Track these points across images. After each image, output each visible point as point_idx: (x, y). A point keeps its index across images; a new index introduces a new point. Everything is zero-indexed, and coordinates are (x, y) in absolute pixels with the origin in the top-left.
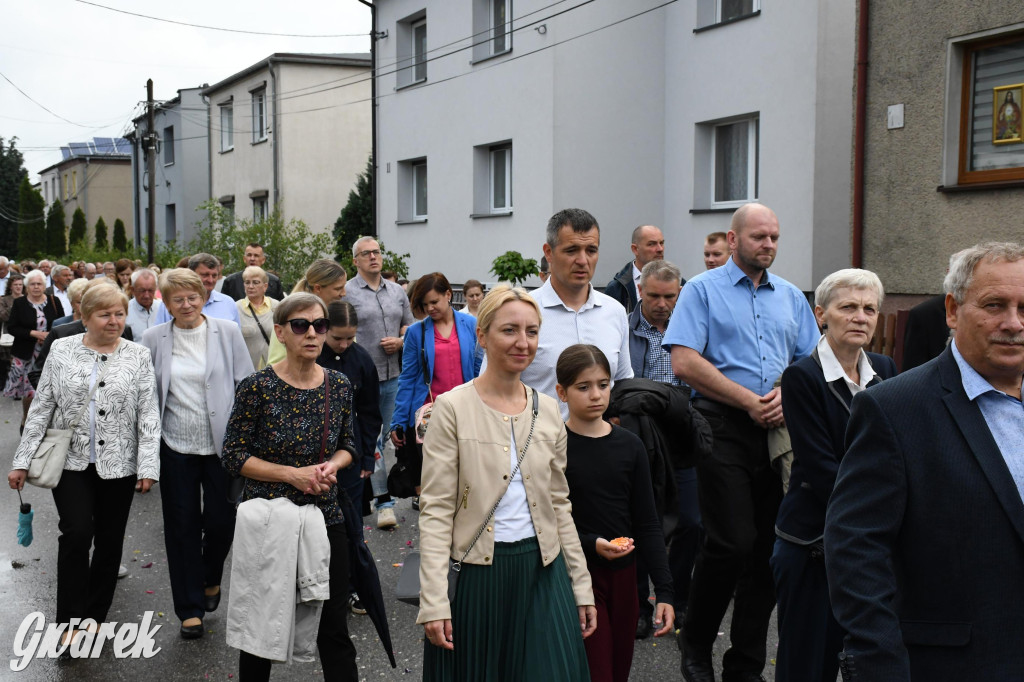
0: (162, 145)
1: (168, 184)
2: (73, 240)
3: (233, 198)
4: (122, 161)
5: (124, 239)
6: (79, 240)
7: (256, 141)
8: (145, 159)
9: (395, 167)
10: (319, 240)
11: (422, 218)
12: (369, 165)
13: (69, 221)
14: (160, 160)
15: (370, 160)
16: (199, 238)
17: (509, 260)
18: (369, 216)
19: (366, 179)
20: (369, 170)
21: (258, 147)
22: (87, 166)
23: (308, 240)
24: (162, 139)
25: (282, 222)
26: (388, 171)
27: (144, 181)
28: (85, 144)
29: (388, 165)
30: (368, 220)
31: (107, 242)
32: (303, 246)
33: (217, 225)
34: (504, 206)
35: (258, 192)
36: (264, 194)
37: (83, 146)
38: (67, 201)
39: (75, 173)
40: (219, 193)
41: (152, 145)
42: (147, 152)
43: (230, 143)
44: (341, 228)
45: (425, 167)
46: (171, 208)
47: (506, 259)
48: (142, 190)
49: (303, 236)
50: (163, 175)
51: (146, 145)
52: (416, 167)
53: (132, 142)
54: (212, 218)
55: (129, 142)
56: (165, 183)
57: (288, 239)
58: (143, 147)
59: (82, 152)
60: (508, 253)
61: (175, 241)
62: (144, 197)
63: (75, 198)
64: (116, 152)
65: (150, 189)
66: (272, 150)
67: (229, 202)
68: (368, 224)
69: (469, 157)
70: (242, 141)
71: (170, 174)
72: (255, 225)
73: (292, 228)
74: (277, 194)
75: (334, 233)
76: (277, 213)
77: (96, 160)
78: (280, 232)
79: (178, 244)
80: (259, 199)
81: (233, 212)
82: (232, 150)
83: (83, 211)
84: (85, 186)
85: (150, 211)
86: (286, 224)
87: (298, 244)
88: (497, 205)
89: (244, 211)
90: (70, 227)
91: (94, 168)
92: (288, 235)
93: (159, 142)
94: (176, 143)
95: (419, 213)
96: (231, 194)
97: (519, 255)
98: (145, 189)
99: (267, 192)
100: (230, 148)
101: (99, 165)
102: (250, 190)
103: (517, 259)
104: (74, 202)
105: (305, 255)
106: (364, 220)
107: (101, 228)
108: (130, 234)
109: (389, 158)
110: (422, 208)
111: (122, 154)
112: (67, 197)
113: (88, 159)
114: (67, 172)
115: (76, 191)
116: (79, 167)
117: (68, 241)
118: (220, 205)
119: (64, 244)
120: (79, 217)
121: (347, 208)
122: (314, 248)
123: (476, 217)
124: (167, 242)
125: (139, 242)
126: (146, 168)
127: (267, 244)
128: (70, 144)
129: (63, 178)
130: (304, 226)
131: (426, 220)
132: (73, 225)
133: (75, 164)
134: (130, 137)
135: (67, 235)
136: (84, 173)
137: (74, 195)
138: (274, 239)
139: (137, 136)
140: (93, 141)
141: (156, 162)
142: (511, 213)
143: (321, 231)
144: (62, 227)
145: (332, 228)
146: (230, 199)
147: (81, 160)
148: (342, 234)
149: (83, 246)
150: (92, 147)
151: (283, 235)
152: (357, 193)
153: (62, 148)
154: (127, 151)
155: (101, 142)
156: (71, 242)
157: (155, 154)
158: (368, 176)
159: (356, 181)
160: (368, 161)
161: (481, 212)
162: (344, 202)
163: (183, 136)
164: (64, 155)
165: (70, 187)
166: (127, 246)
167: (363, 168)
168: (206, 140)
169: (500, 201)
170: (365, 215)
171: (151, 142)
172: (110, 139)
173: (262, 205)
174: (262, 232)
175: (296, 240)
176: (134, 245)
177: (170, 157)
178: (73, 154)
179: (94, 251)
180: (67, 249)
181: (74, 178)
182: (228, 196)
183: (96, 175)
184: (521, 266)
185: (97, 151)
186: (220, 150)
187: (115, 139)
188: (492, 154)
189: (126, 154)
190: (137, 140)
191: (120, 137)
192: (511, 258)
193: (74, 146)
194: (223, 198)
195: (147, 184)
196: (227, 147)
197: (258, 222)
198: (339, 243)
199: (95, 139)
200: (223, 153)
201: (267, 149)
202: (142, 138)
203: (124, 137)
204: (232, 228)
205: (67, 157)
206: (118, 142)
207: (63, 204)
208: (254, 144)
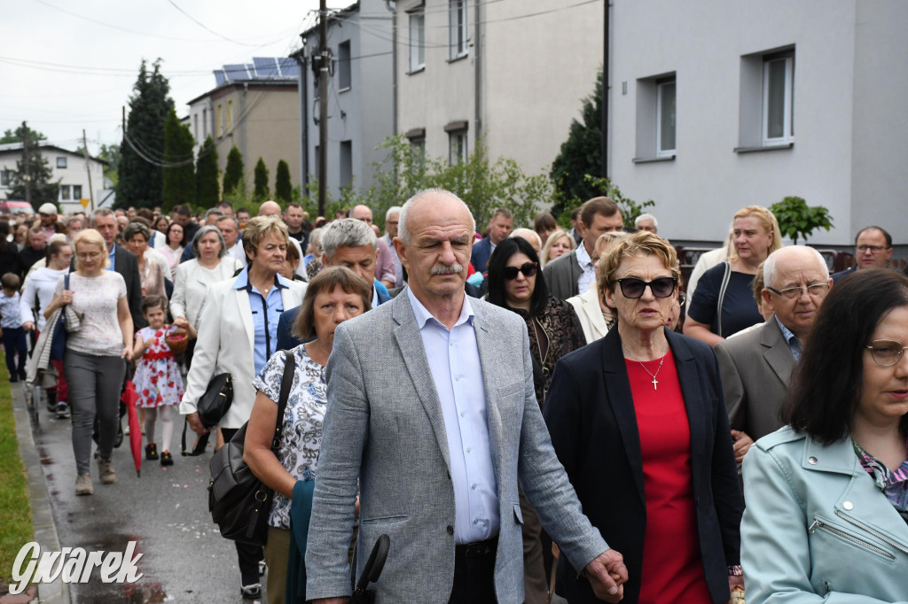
0: (337, 65)
1: (343, 115)
2: (228, 189)
3: (424, 131)
4: (289, 86)
5: (288, 186)
6: (233, 188)
7: (454, 57)
8: (316, 84)
9: (633, 87)
10: (533, 184)
11: (668, 154)
12: (598, 85)
13: (223, 164)
14: (333, 84)
15: (599, 79)
16: (379, 185)
17: (788, 209)
18: (596, 154)
19: (594, 105)
20: (599, 92)
21: (456, 65)
22: (245, 94)
23: (521, 183)
24: (336, 58)
25: (486, 163)
26: (624, 93)
27: (314, 112)
28: (243, 65)
29: (625, 84)
30: (595, 158)
31: (268, 189)
32: (513, 192)
33: (402, 168)
34: (781, 135)
35: (455, 123)
36: (462, 126)
37: (240, 69)
38: (220, 138)
39: (230, 102)
40: (405, 126)
41: (324, 66)
42: (318, 74)
43: (421, 61)
44: (561, 169)
45: (673, 87)
46: (347, 146)
47: (784, 207)
48: (311, 123)
49: (513, 178)
50: (337, 102)
51: (318, 66)
52: (662, 85)
53: (299, 63)
54: (397, 160)
55: (296, 62)
56: (339, 114)
57: (493, 184)
58: (314, 69)
59: (239, 76)
60: (787, 199)
61: (349, 189)
62: (314, 131)
63: (231, 135)
64: (280, 75)
65: (322, 122)
66: (472, 69)
67: (418, 138)
68: (596, 164)
69: (734, 70)
70: (436, 58)
71: (346, 102)
72: (450, 165)
73: (500, 169)
74: (479, 125)
75: (552, 175)
76: (479, 152)
77: (256, 85)
78: (483, 174)
79: (354, 190)
80: (457, 132)
81: (423, 150)
82: (423, 69)
83: (240, 151)
84: (242, 120)
85: (321, 150)
86: (490, 166)
87: (506, 190)
88: (771, 135)
89: (437, 149)
90: (225, 171)
91: (253, 96)
92: (494, 180)
93: (333, 62)
94: (353, 63)
95: (664, 147)
96: (421, 126)
97: (803, 201)
98: (316, 121)
99: (466, 124)
100: (421, 67)
101: (260, 93)
102: (445, 121)
103: (800, 207)
104: (229, 140)
105: (515, 204)
106: (590, 159)
107: (261, 172)
108: (296, 180)
109: (626, 75)
110: (669, 140)
111: (287, 77)
112: (220, 133)
113: (246, 84)
114: (221, 101)
115: (231, 126)
116: (235, 96)
117: (221, 189)
118: (407, 141)
119: (217, 193)
120: (235, 159)
121: (569, 143)
122: (526, 195)
123: (742, 152)
124: (341, 189)
125: (307, 191)
126: (316, 96)
127: (466, 191)
128: (225, 66)
129: (216, 108)
130: (515, 166)
131: (674, 157)
132: (228, 169)
133: (230, 92)
134: (297, 56)
135: (220, 181)
136: (242, 103)
137: (229, 131)
138: (476, 187)
139: (306, 55)
140: (252, 62)
141: (329, 87)
142: (791, 146)
143: (537, 173)
144: (214, 171)
145: (550, 169)
146: (420, 133)
147: (238, 86)
148: (564, 176)
149: (239, 195)
150: (251, 69)
151: (488, 178)
152: (582, 122)
153: (216, 72)
154: (294, 75)
155: (263, 64)
156: (225, 191)
157: (329, 78)
158: (597, 100)
159: (581, 107)
160: (595, 80)
161: (749, 145)
162: (564, 136)
163: (362, 55)
164: (218, 80)
165: (225, 121)
166: (293, 196)
167: (589, 89)
168: (391, 56)
169: (775, 128)
170: (591, 152)
171: (323, 62)
172: (273, 59)
173: (460, 139)
174: (460, 176)
175: (506, 185)
176: (301, 194)
177: (346, 81)
178: (228, 78)
179: (253, 201)
180: (221, 198)
181: (230, 107)
182: (417, 130)
183: (256, 105)
184: (805, 215)
185: (257, 75)
186: (408, 70)
187: (280, 59)
188: (767, 66)
189: (292, 77)
190: (306, 59)
191: (286, 55)
192: (791, 205)
193: (230, 69)
194: (411, 131)
195: (317, 115)
196: (416, 67)
197: (455, 162)
198: (559, 188)
199: (256, 60)
200: (411, 74)
201: (467, 68)
202: (313, 57)
203: (290, 56)
204: (422, 171)
205: (222, 84)
206: (283, 62)
207: (216, 142)
208: (451, 62)
